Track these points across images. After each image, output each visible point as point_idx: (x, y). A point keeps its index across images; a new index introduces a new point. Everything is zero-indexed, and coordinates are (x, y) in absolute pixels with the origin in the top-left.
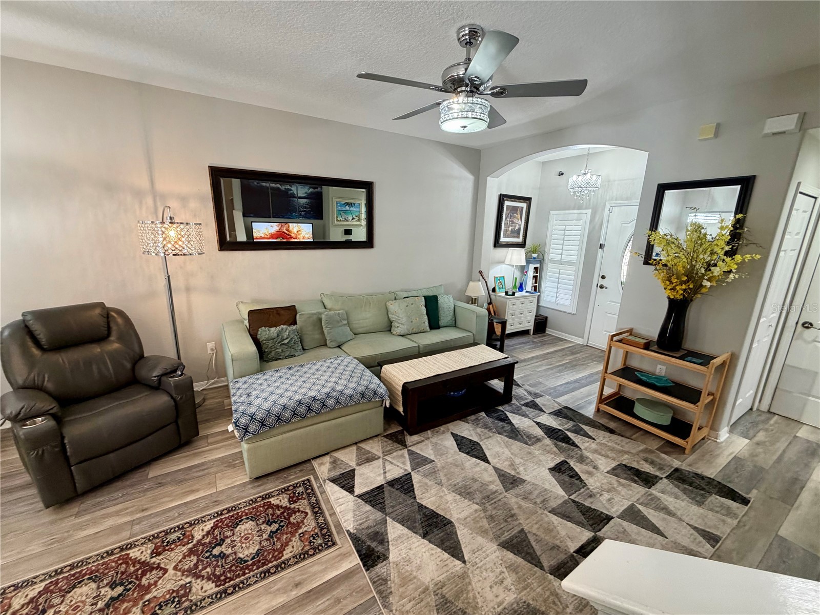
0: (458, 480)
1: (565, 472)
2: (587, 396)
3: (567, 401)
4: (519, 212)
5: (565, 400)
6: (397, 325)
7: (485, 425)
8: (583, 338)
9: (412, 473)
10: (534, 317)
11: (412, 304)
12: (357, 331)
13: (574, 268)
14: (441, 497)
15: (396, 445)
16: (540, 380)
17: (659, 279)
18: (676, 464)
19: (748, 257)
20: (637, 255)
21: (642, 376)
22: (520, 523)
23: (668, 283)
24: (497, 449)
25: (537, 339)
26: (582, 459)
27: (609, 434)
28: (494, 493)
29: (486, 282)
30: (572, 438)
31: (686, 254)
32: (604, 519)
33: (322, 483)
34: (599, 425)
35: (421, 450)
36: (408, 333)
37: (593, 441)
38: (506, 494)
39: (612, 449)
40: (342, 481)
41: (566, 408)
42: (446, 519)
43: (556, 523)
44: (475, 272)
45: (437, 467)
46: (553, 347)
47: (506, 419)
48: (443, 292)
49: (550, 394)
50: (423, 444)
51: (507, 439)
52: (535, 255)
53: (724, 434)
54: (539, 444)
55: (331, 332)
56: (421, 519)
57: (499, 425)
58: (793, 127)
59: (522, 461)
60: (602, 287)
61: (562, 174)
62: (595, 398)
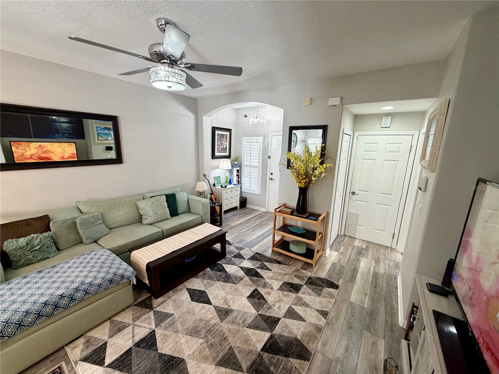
0: (189, 324)
1: (256, 297)
2: (267, 244)
3: (257, 249)
4: (225, 137)
5: (256, 249)
6: (146, 217)
7: (209, 277)
8: (265, 208)
9: (156, 330)
10: (239, 199)
11: (156, 201)
12: (110, 227)
13: (257, 169)
14: (177, 342)
15: (145, 310)
16: (243, 238)
17: (294, 177)
18: (309, 274)
19: (328, 165)
20: (283, 164)
21: (291, 229)
22: (230, 343)
23: (298, 179)
24: (217, 292)
25: (242, 211)
26: (265, 285)
27: (278, 265)
28: (214, 325)
29: (208, 181)
30: (260, 273)
31: (304, 164)
32: (277, 321)
33: (74, 365)
34: (274, 260)
35: (164, 308)
36: (155, 222)
37: (270, 271)
38: (221, 324)
39: (280, 274)
40: (94, 356)
41: (257, 253)
42: (180, 358)
43: (250, 334)
44: (201, 176)
45: (175, 318)
46: (250, 215)
47: (222, 270)
48: (179, 190)
49: (248, 247)
50: (166, 303)
51: (222, 283)
52: (236, 163)
53: (328, 252)
54: (242, 282)
55: (86, 232)
56: (160, 367)
57: (218, 274)
58: (339, 103)
59: (231, 296)
60: (271, 179)
61: (246, 116)
62: (271, 244)
